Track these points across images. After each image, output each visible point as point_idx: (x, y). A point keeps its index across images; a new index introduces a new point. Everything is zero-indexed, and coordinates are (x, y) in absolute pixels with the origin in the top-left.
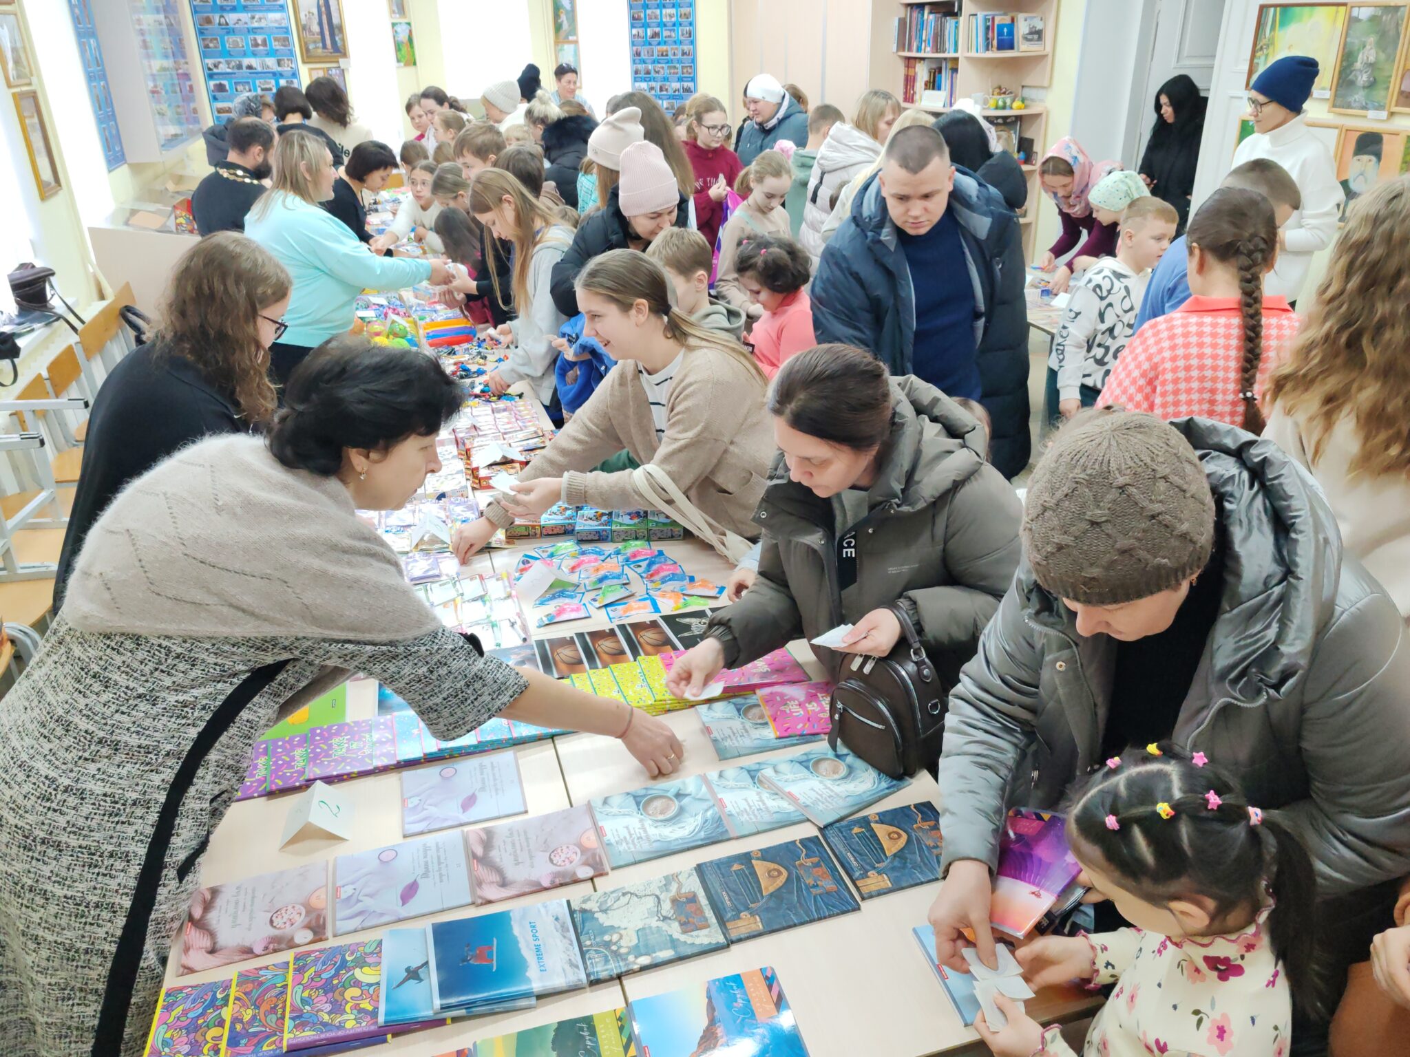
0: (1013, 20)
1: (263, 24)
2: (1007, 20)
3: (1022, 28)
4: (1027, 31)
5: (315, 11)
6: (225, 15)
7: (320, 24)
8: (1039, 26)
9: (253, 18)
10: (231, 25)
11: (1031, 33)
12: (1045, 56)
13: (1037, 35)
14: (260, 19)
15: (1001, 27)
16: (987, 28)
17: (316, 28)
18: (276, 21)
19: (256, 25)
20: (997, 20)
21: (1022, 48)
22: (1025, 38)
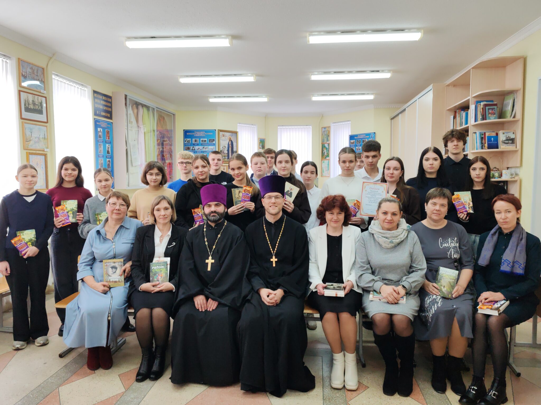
0: (497, 134)
1: (206, 150)
2: (494, 134)
3: (502, 137)
4: (504, 139)
8: (512, 136)
9: (204, 148)
11: (507, 140)
12: (516, 151)
13: (512, 141)
14: (206, 148)
15: (489, 138)
16: (482, 138)
17: (226, 152)
19: (204, 150)
20: (487, 134)
21: (503, 147)
22: (504, 142)
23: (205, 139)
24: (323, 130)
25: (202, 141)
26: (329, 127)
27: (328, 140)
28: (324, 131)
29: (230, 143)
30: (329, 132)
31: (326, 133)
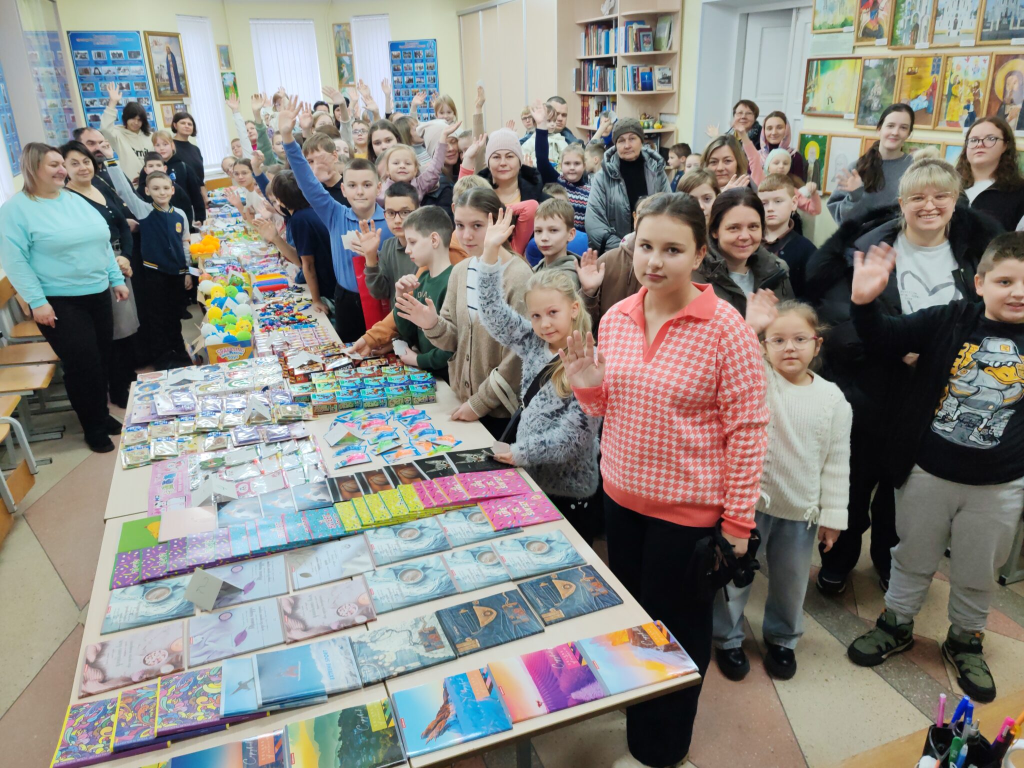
0: (651, 70)
1: (127, 74)
2: (647, 70)
3: (657, 75)
4: (661, 77)
5: (165, 65)
6: (99, 67)
7: (169, 73)
8: (669, 74)
9: (119, 69)
10: (103, 74)
11: (663, 78)
12: (673, 94)
13: (667, 79)
14: (125, 70)
15: (643, 74)
16: (634, 75)
17: (166, 77)
18: (136, 72)
19: (121, 74)
20: (641, 70)
21: (658, 88)
22: (660, 82)
23: (119, 52)
24: (337, 29)
25: (114, 55)
26: (348, 24)
27: (347, 49)
28: (338, 32)
29: (170, 58)
30: (349, 33)
31: (342, 35)
